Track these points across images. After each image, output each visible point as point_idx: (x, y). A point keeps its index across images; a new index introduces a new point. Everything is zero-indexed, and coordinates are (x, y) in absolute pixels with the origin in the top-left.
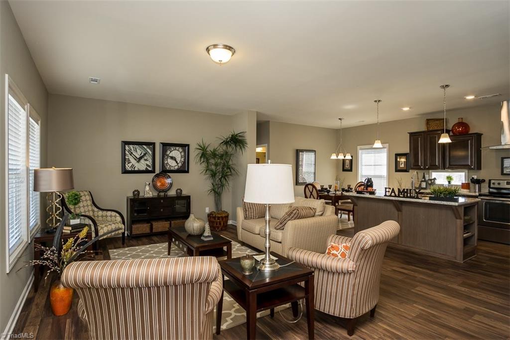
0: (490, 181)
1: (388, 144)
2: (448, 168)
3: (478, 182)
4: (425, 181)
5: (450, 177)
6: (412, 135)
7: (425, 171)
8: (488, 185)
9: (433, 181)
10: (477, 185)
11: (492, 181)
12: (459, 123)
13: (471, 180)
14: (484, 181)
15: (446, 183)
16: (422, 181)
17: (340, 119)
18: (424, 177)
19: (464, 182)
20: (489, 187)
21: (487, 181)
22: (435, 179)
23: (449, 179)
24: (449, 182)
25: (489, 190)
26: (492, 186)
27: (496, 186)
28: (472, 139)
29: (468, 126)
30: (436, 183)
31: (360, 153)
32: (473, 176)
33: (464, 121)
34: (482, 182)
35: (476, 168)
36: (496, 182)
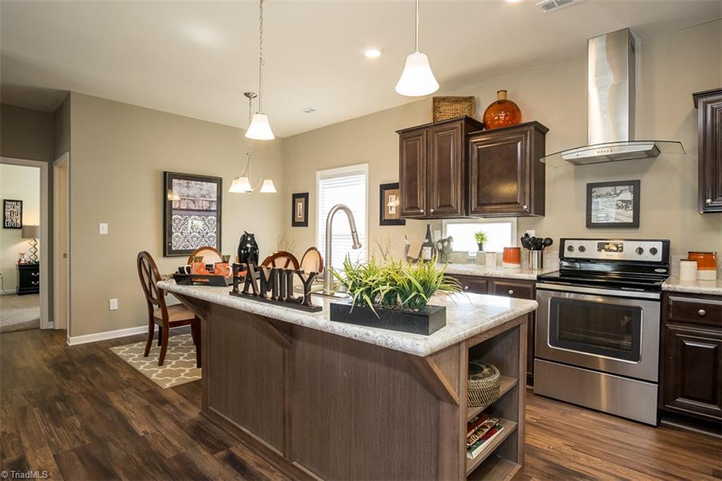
0: (563, 241)
1: (367, 164)
2: (475, 212)
3: (538, 245)
4: (430, 244)
5: (482, 235)
6: (406, 135)
7: (433, 223)
8: (557, 252)
9: (446, 244)
10: (536, 252)
11: (567, 244)
12: (500, 102)
13: (522, 239)
14: (549, 242)
15: (473, 249)
16: (425, 245)
17: (247, 95)
18: (428, 235)
19: (509, 246)
20: (562, 258)
21: (556, 243)
22: (449, 240)
23: (481, 238)
24: (480, 246)
25: (561, 265)
26: (567, 254)
27: (576, 254)
28: (526, 136)
29: (518, 110)
30: (454, 250)
31: (321, 187)
32: (528, 232)
33: (509, 98)
34: (546, 245)
35: (533, 211)
36: (576, 244)
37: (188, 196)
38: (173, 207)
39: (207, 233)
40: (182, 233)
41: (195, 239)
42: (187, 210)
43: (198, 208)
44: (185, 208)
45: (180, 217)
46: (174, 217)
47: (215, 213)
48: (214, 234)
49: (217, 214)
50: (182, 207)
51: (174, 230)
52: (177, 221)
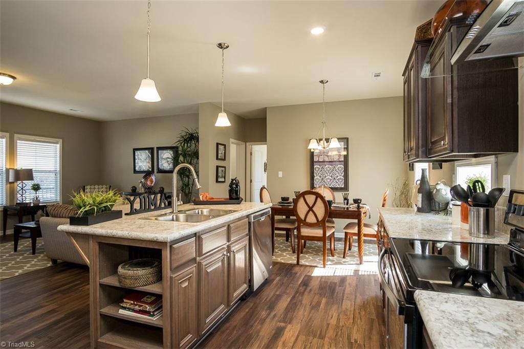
37: (324, 153)
38: (315, 160)
39: (326, 176)
40: (320, 176)
41: (329, 180)
42: (324, 162)
43: (330, 160)
44: (322, 160)
45: (318, 166)
46: (315, 167)
47: (343, 163)
48: (342, 178)
49: (344, 164)
50: (320, 160)
51: (315, 175)
52: (317, 169)
